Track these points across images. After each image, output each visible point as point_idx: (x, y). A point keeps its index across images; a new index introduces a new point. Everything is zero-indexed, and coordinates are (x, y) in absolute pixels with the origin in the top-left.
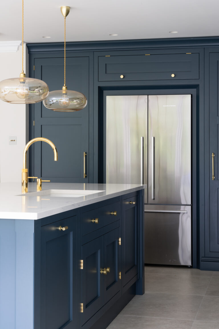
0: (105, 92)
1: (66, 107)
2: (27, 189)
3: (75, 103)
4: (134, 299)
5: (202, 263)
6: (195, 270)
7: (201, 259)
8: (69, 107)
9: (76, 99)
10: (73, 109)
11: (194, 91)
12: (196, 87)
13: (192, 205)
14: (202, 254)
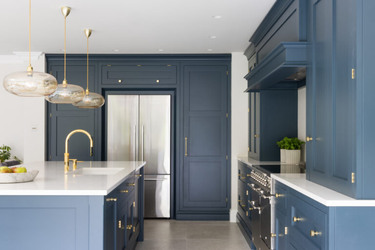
0: (106, 92)
1: (88, 104)
2: (69, 168)
3: (95, 101)
4: (138, 244)
5: (178, 216)
6: (173, 221)
7: (177, 212)
8: (91, 105)
9: (95, 99)
10: (93, 107)
11: (172, 92)
12: (174, 89)
13: (170, 174)
14: (177, 209)
